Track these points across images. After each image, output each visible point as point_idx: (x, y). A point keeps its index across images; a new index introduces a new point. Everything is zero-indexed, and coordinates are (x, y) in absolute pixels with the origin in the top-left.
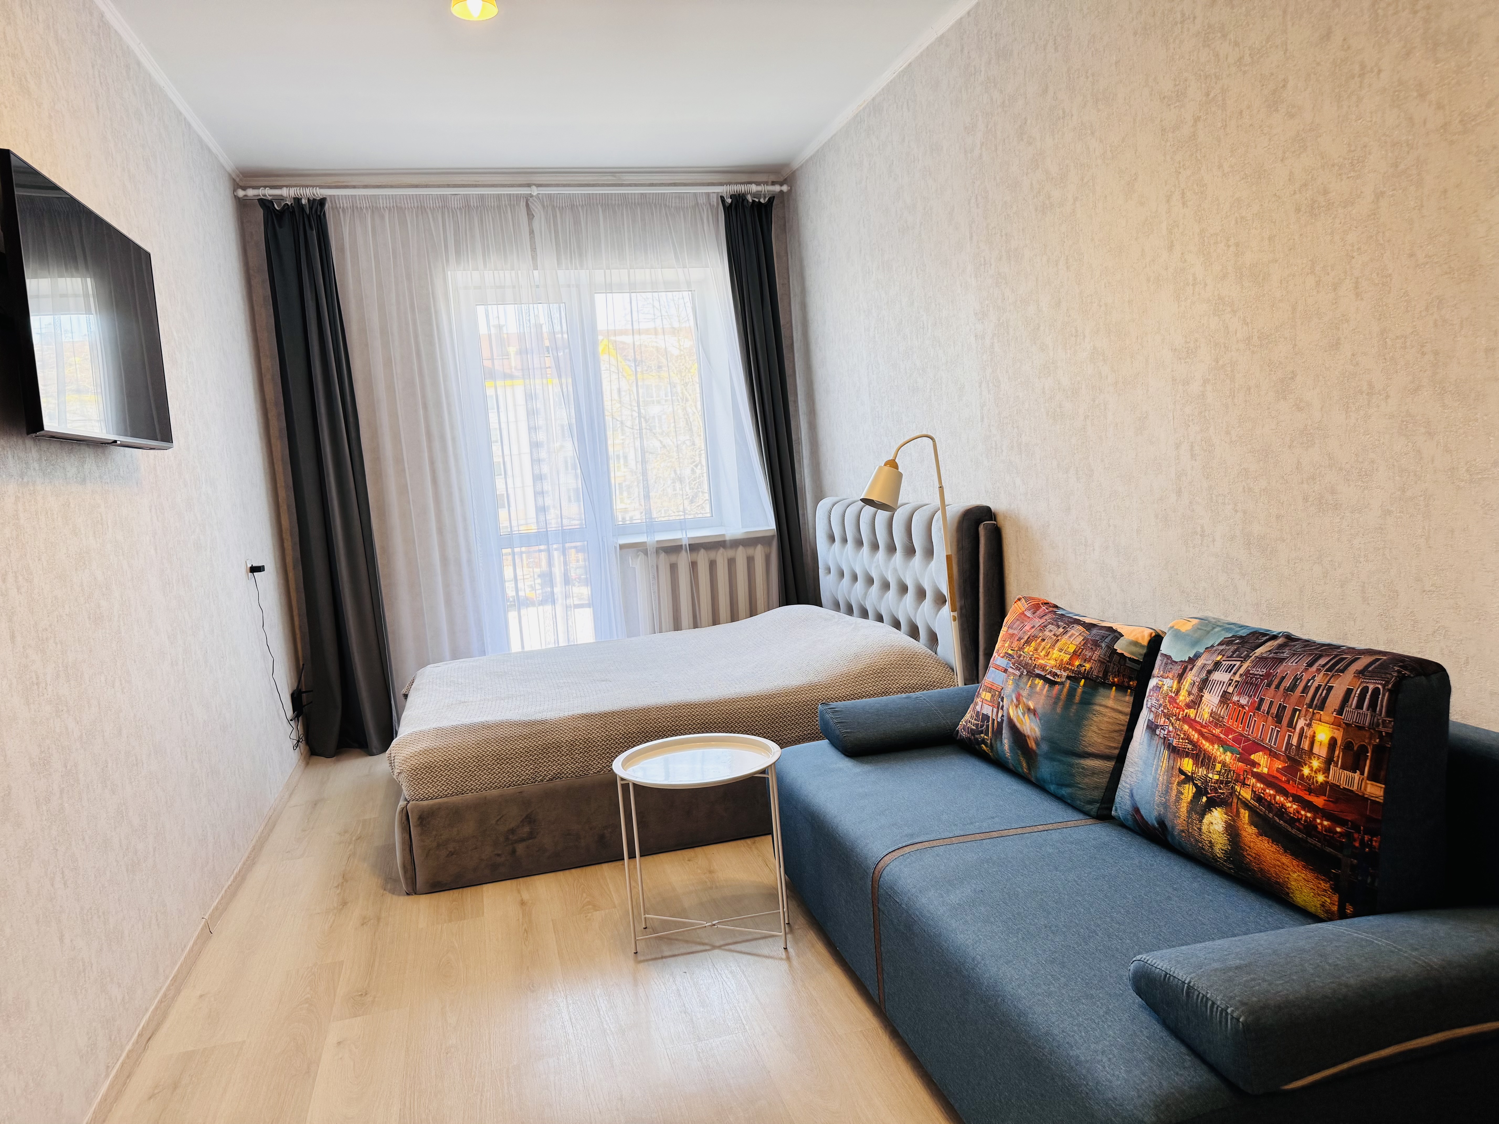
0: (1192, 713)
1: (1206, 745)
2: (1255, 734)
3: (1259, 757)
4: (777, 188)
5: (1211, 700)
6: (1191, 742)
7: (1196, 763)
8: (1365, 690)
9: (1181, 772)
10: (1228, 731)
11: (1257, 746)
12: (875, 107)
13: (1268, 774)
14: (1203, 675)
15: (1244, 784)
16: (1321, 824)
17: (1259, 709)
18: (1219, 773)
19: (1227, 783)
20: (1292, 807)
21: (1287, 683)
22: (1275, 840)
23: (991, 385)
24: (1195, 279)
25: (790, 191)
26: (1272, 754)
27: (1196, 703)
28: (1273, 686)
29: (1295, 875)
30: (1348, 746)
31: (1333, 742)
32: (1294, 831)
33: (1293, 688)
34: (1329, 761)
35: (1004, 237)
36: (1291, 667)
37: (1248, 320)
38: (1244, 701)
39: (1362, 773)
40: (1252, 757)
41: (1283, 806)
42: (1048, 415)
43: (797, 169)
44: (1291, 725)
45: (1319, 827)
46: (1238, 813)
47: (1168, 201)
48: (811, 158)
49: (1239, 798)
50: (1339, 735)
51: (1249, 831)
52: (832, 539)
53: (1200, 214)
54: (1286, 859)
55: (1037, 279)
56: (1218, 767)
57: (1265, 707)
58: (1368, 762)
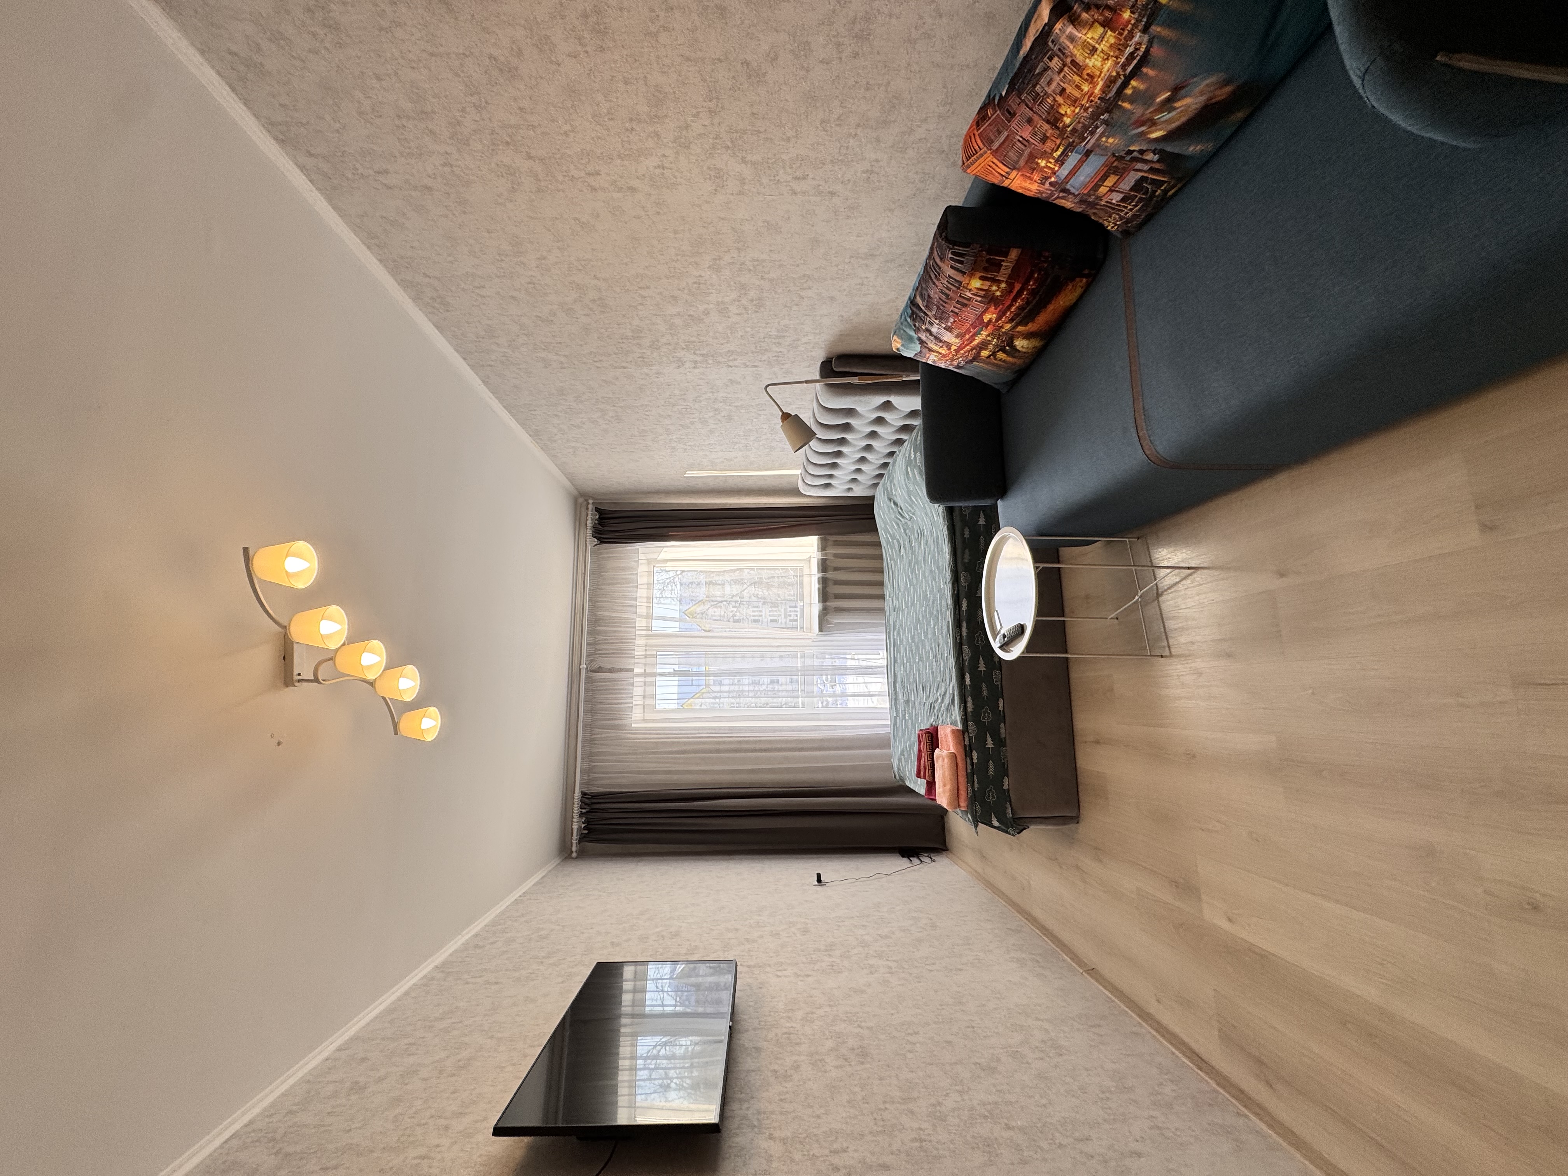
0: (953, 348)
1: (975, 342)
2: (972, 318)
3: (987, 318)
4: (590, 506)
5: (948, 337)
6: (972, 350)
7: (985, 349)
8: (952, 259)
9: (989, 357)
10: (968, 331)
11: (980, 317)
12: (536, 435)
13: (998, 314)
14: (932, 338)
15: (1002, 327)
16: (1032, 285)
17: (957, 314)
18: (993, 339)
19: (999, 335)
20: (1019, 303)
21: (943, 297)
22: (1039, 313)
23: (731, 358)
24: (659, 167)
25: (593, 498)
26: (985, 311)
27: (949, 346)
28: (944, 304)
29: (1061, 303)
30: (986, 270)
31: (982, 278)
32: (1034, 302)
33: (947, 296)
34: (994, 281)
35: (624, 341)
36: (934, 293)
37: (694, 111)
38: (952, 320)
39: (1003, 261)
40: (986, 321)
41: (1018, 308)
42: (757, 312)
43: (579, 492)
44: (969, 299)
45: (1033, 287)
46: (1019, 332)
47: (596, 190)
48: (569, 480)
49: (1010, 330)
50: (979, 274)
51: (1031, 327)
52: (828, 485)
53: (605, 158)
54: (1051, 307)
55: (655, 315)
56: (989, 338)
57: (957, 310)
58: (997, 258)
